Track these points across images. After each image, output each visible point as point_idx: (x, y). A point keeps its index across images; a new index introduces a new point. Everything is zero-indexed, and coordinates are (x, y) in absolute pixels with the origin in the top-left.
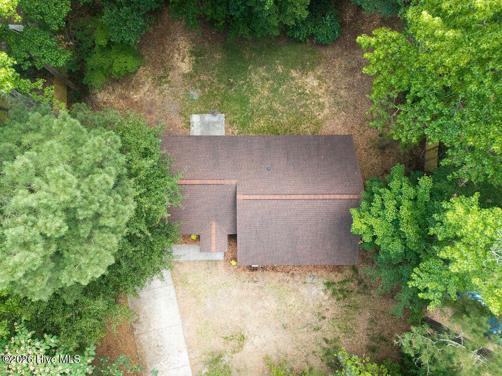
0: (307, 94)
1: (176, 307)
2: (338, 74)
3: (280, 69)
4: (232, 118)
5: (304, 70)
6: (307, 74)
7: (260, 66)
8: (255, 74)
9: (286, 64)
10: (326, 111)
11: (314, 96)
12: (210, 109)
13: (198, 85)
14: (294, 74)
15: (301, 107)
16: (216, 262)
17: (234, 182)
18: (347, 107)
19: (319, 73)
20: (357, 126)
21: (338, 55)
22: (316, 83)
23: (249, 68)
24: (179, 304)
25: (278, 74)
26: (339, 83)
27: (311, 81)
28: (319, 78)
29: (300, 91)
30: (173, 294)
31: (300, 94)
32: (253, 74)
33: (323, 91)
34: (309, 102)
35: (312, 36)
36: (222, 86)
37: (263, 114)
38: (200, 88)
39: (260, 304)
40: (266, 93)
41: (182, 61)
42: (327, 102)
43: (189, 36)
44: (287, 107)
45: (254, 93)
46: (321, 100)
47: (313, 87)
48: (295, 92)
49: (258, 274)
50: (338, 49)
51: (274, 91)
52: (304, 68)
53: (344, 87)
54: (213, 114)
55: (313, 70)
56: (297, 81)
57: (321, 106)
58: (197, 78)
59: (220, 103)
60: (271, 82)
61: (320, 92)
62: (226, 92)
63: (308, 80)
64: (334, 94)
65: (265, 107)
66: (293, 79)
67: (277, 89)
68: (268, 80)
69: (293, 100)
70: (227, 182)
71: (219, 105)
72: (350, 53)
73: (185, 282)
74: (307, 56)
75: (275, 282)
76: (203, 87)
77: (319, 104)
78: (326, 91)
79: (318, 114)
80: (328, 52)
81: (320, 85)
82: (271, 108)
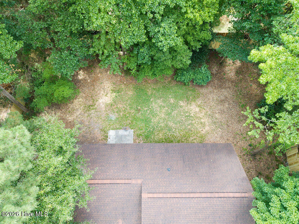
0: (192, 117)
2: (212, 104)
3: (172, 101)
4: (139, 132)
6: (191, 104)
7: (158, 98)
8: (155, 104)
9: (176, 97)
10: (207, 128)
11: (197, 118)
12: (123, 126)
13: (115, 110)
14: (182, 103)
15: (189, 125)
17: (139, 181)
18: (222, 126)
19: (199, 103)
20: (231, 139)
21: (211, 92)
22: (197, 109)
23: (151, 100)
25: (171, 104)
26: (214, 110)
27: (194, 108)
28: (199, 106)
29: (187, 114)
31: (187, 116)
32: (153, 104)
33: (203, 115)
34: (194, 122)
35: (192, 81)
36: (133, 111)
37: (162, 130)
38: (117, 112)
40: (163, 116)
41: (106, 95)
42: (206, 122)
43: (112, 81)
44: (178, 125)
45: (155, 115)
46: (202, 120)
47: (196, 112)
48: (183, 115)
50: (210, 89)
51: (169, 114)
52: (188, 100)
53: (217, 112)
54: (125, 129)
55: (195, 101)
56: (184, 108)
57: (203, 125)
58: (115, 107)
59: (131, 122)
60: (167, 109)
61: (201, 115)
62: (135, 115)
63: (192, 108)
64: (211, 116)
65: (162, 125)
66: (181, 107)
67: (171, 113)
68: (164, 107)
69: (182, 120)
70: (134, 181)
71: (130, 124)
72: (218, 91)
74: (190, 93)
77: (201, 123)
78: (206, 114)
79: (201, 130)
80: (204, 91)
81: (200, 110)
82: (167, 126)
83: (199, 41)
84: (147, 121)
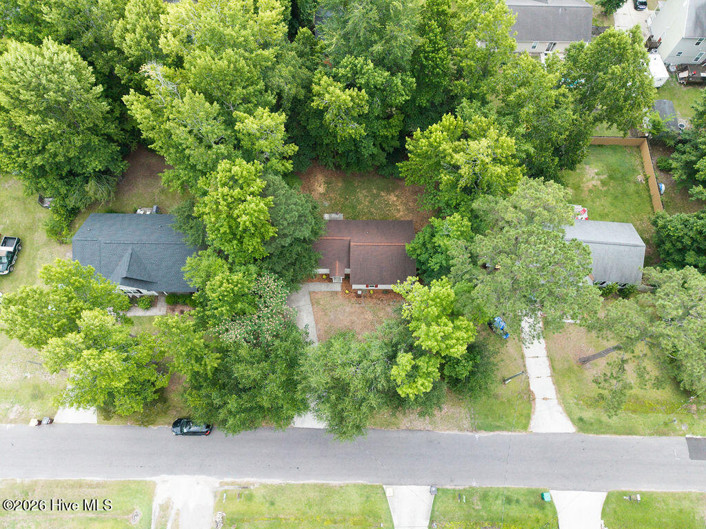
0: (390, 204)
1: (313, 317)
2: (408, 194)
3: (375, 191)
4: (348, 216)
5: (389, 192)
6: (390, 194)
7: (363, 189)
8: (360, 194)
9: (378, 189)
10: (401, 213)
11: (394, 205)
12: (335, 211)
13: (328, 199)
14: (383, 194)
15: (387, 211)
16: (336, 293)
17: (349, 238)
18: (413, 211)
19: (397, 194)
20: (419, 222)
22: (395, 199)
23: (357, 191)
24: (314, 315)
25: (374, 194)
26: (409, 199)
27: (393, 198)
28: (397, 196)
29: (386, 203)
30: (311, 309)
33: (399, 203)
34: (391, 208)
35: (392, 175)
36: (342, 199)
37: (365, 214)
39: (362, 316)
40: (367, 204)
41: (320, 186)
42: (401, 209)
43: (324, 175)
44: (379, 211)
45: (360, 203)
46: (398, 207)
47: (394, 201)
48: (383, 203)
49: (362, 299)
51: (371, 202)
53: (411, 201)
54: (337, 213)
55: (393, 192)
56: (384, 197)
57: (399, 211)
58: (328, 196)
60: (370, 198)
61: (397, 203)
62: (344, 203)
63: (391, 197)
64: (406, 204)
65: (366, 210)
66: (382, 196)
67: (373, 202)
68: (368, 196)
69: (382, 207)
70: (345, 238)
71: (340, 209)
73: (318, 303)
74: (390, 185)
75: (371, 304)
76: (330, 200)
77: (397, 210)
78: (401, 203)
79: (396, 214)
81: (397, 200)
82: (369, 211)
83: (392, 147)
84: (354, 207)
